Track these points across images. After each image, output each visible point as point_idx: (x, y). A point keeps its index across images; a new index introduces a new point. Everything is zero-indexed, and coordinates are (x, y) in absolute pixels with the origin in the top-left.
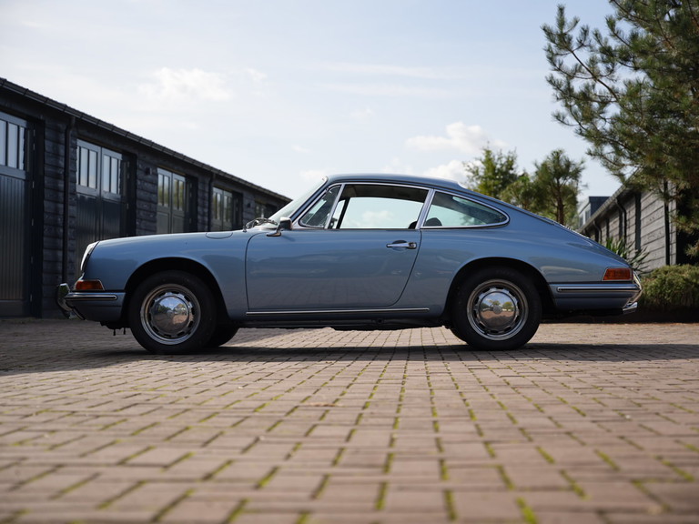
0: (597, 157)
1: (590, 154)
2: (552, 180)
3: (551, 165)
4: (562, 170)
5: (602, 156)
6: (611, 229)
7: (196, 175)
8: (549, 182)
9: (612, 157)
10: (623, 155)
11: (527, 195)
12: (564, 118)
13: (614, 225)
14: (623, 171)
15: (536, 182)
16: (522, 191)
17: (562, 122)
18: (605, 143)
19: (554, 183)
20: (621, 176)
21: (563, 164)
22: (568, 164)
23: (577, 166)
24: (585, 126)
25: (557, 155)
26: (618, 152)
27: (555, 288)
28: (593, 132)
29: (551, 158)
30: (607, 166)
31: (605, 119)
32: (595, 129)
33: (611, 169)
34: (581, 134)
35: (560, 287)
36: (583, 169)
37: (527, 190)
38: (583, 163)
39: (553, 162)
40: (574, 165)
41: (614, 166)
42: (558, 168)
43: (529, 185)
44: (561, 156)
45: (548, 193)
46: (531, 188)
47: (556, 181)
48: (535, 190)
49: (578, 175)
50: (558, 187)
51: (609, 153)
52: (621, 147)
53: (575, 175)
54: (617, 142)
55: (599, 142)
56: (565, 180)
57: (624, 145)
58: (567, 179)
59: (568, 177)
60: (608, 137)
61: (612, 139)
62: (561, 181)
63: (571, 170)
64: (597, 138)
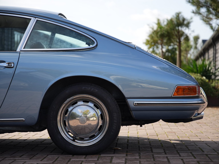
0: (197, 15)
1: (193, 12)
3: (175, 20)
4: (180, 22)
5: (200, 14)
8: (174, 29)
10: (211, 13)
11: (162, 36)
14: (211, 22)
16: (159, 33)
18: (202, 7)
19: (176, 30)
21: (181, 19)
22: (184, 20)
23: (189, 21)
25: (178, 15)
26: (208, 11)
27: (132, 103)
28: (195, 0)
29: (175, 16)
30: (203, 20)
34: (189, 2)
35: (137, 101)
36: (192, 22)
37: (162, 33)
38: (191, 18)
39: (176, 18)
40: (187, 20)
41: (207, 20)
42: (178, 21)
43: (163, 30)
44: (180, 15)
45: (173, 35)
46: (164, 32)
47: (177, 28)
48: (166, 33)
49: (189, 25)
50: (178, 31)
51: (204, 13)
52: (211, 9)
53: (187, 25)
54: (208, 7)
55: (199, 6)
56: (182, 28)
57: (212, 8)
58: (183, 27)
59: (183, 26)
60: (204, 4)
61: (206, 5)
62: (180, 28)
63: (185, 22)
64: (197, 4)
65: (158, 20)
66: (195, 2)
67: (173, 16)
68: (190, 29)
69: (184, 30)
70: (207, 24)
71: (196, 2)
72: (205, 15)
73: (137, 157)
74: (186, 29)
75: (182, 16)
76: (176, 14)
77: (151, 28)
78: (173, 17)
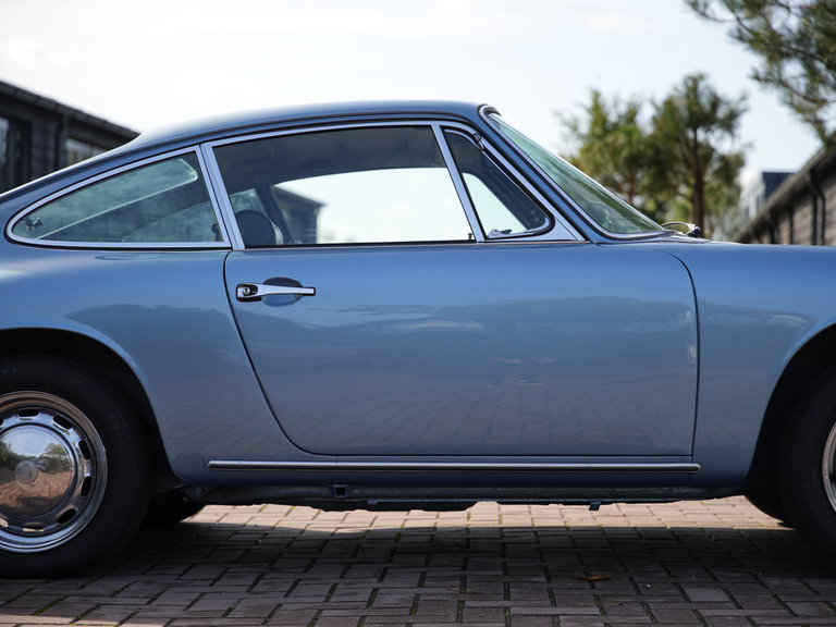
0: (770, 86)
1: (757, 77)
2: (684, 133)
3: (681, 104)
4: (702, 112)
5: (782, 83)
6: (797, 226)
7: (28, 116)
8: (677, 138)
9: (801, 85)
10: (824, 81)
11: (634, 162)
12: (706, 6)
13: (803, 218)
14: (822, 114)
15: (653, 136)
16: (625, 153)
17: (704, 15)
18: (787, 56)
19: (687, 140)
20: (818, 125)
21: (705, 101)
22: (716, 102)
23: (733, 106)
24: (747, 23)
25: (694, 84)
26: (812, 74)
28: (763, 33)
29: (682, 89)
30: (791, 104)
31: (788, 8)
32: (768, 26)
33: (799, 109)
34: (741, 38)
36: (745, 110)
37: (635, 151)
38: (743, 98)
39: (687, 97)
40: (727, 103)
41: (806, 104)
42: (695, 108)
43: (639, 142)
44: (702, 86)
45: (675, 158)
46: (642, 147)
47: (690, 134)
48: (650, 152)
49: (734, 123)
50: (696, 146)
51: (795, 78)
52: (820, 66)
53: (729, 123)
54: (812, 56)
55: (777, 55)
56: (709, 134)
57: (825, 60)
58: (712, 131)
59: (714, 127)
60: (794, 46)
61: (802, 49)
62: (701, 135)
63: (721, 113)
64: (772, 47)
65: (596, 95)
66: (763, 42)
67: (676, 89)
68: (739, 137)
69: (718, 140)
70: (807, 121)
71: (767, 41)
72: (802, 89)
73: (641, 618)
74: (722, 138)
75: (708, 87)
76: (685, 83)
77: (566, 124)
78: (675, 93)
